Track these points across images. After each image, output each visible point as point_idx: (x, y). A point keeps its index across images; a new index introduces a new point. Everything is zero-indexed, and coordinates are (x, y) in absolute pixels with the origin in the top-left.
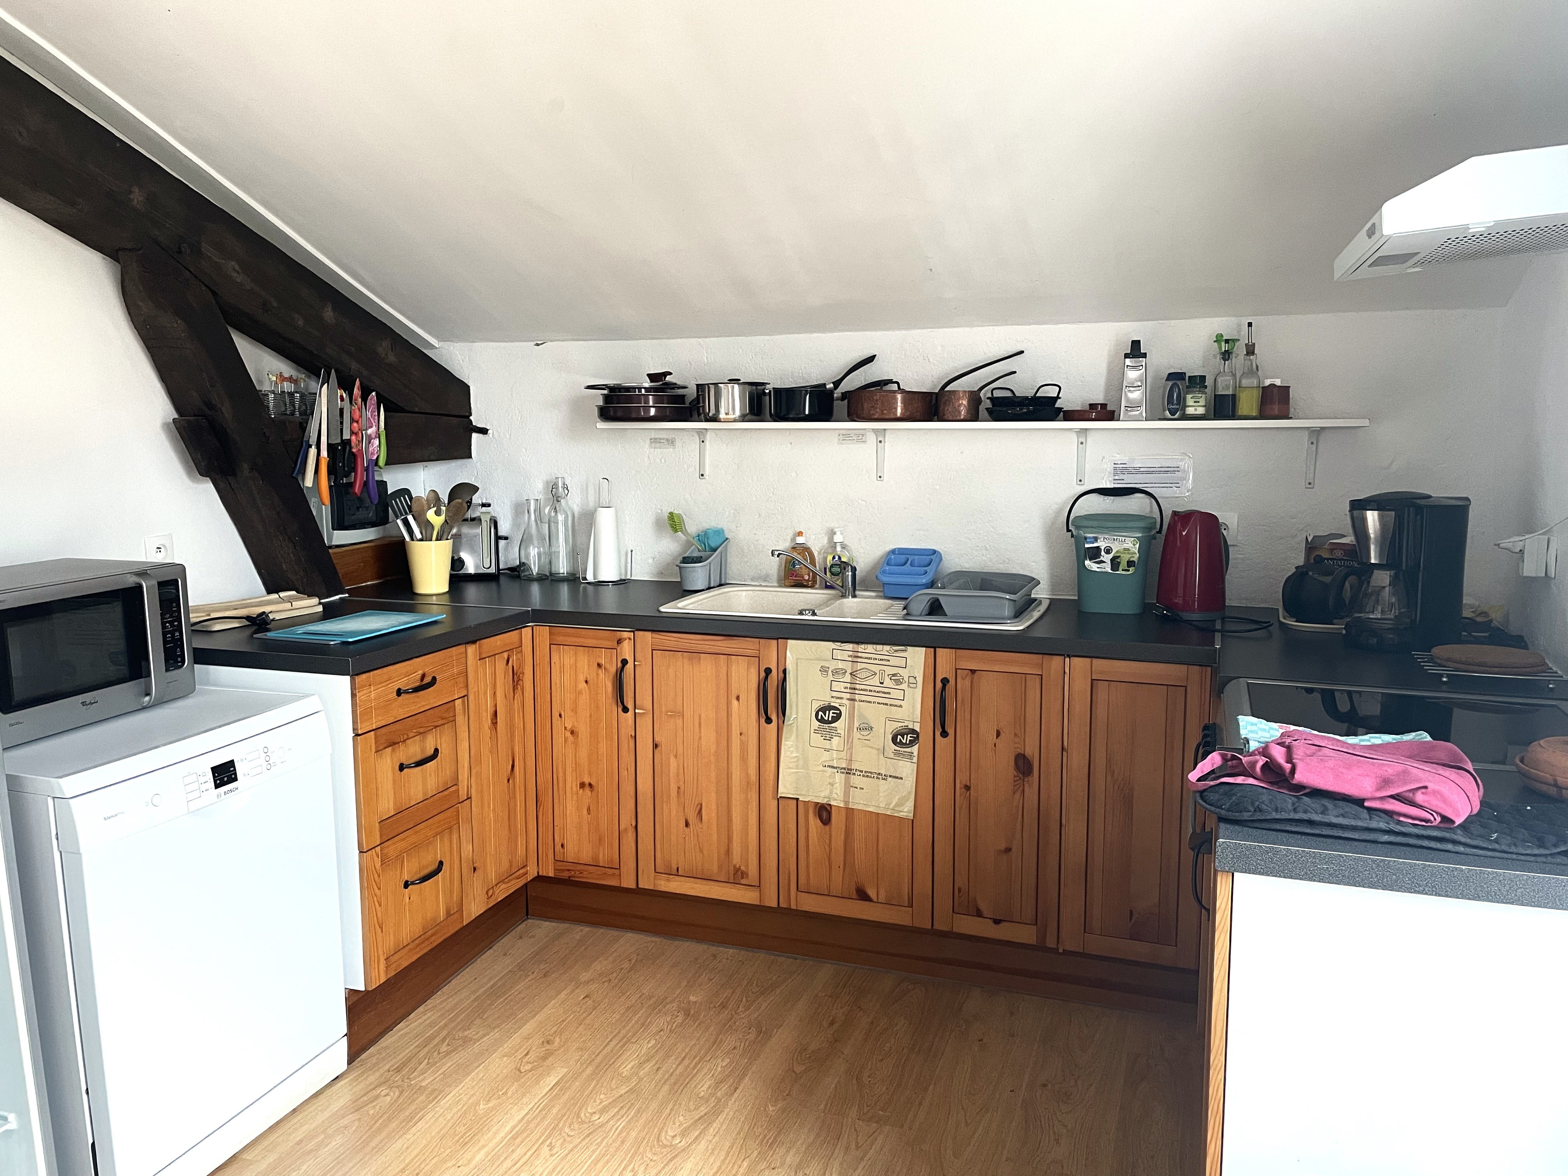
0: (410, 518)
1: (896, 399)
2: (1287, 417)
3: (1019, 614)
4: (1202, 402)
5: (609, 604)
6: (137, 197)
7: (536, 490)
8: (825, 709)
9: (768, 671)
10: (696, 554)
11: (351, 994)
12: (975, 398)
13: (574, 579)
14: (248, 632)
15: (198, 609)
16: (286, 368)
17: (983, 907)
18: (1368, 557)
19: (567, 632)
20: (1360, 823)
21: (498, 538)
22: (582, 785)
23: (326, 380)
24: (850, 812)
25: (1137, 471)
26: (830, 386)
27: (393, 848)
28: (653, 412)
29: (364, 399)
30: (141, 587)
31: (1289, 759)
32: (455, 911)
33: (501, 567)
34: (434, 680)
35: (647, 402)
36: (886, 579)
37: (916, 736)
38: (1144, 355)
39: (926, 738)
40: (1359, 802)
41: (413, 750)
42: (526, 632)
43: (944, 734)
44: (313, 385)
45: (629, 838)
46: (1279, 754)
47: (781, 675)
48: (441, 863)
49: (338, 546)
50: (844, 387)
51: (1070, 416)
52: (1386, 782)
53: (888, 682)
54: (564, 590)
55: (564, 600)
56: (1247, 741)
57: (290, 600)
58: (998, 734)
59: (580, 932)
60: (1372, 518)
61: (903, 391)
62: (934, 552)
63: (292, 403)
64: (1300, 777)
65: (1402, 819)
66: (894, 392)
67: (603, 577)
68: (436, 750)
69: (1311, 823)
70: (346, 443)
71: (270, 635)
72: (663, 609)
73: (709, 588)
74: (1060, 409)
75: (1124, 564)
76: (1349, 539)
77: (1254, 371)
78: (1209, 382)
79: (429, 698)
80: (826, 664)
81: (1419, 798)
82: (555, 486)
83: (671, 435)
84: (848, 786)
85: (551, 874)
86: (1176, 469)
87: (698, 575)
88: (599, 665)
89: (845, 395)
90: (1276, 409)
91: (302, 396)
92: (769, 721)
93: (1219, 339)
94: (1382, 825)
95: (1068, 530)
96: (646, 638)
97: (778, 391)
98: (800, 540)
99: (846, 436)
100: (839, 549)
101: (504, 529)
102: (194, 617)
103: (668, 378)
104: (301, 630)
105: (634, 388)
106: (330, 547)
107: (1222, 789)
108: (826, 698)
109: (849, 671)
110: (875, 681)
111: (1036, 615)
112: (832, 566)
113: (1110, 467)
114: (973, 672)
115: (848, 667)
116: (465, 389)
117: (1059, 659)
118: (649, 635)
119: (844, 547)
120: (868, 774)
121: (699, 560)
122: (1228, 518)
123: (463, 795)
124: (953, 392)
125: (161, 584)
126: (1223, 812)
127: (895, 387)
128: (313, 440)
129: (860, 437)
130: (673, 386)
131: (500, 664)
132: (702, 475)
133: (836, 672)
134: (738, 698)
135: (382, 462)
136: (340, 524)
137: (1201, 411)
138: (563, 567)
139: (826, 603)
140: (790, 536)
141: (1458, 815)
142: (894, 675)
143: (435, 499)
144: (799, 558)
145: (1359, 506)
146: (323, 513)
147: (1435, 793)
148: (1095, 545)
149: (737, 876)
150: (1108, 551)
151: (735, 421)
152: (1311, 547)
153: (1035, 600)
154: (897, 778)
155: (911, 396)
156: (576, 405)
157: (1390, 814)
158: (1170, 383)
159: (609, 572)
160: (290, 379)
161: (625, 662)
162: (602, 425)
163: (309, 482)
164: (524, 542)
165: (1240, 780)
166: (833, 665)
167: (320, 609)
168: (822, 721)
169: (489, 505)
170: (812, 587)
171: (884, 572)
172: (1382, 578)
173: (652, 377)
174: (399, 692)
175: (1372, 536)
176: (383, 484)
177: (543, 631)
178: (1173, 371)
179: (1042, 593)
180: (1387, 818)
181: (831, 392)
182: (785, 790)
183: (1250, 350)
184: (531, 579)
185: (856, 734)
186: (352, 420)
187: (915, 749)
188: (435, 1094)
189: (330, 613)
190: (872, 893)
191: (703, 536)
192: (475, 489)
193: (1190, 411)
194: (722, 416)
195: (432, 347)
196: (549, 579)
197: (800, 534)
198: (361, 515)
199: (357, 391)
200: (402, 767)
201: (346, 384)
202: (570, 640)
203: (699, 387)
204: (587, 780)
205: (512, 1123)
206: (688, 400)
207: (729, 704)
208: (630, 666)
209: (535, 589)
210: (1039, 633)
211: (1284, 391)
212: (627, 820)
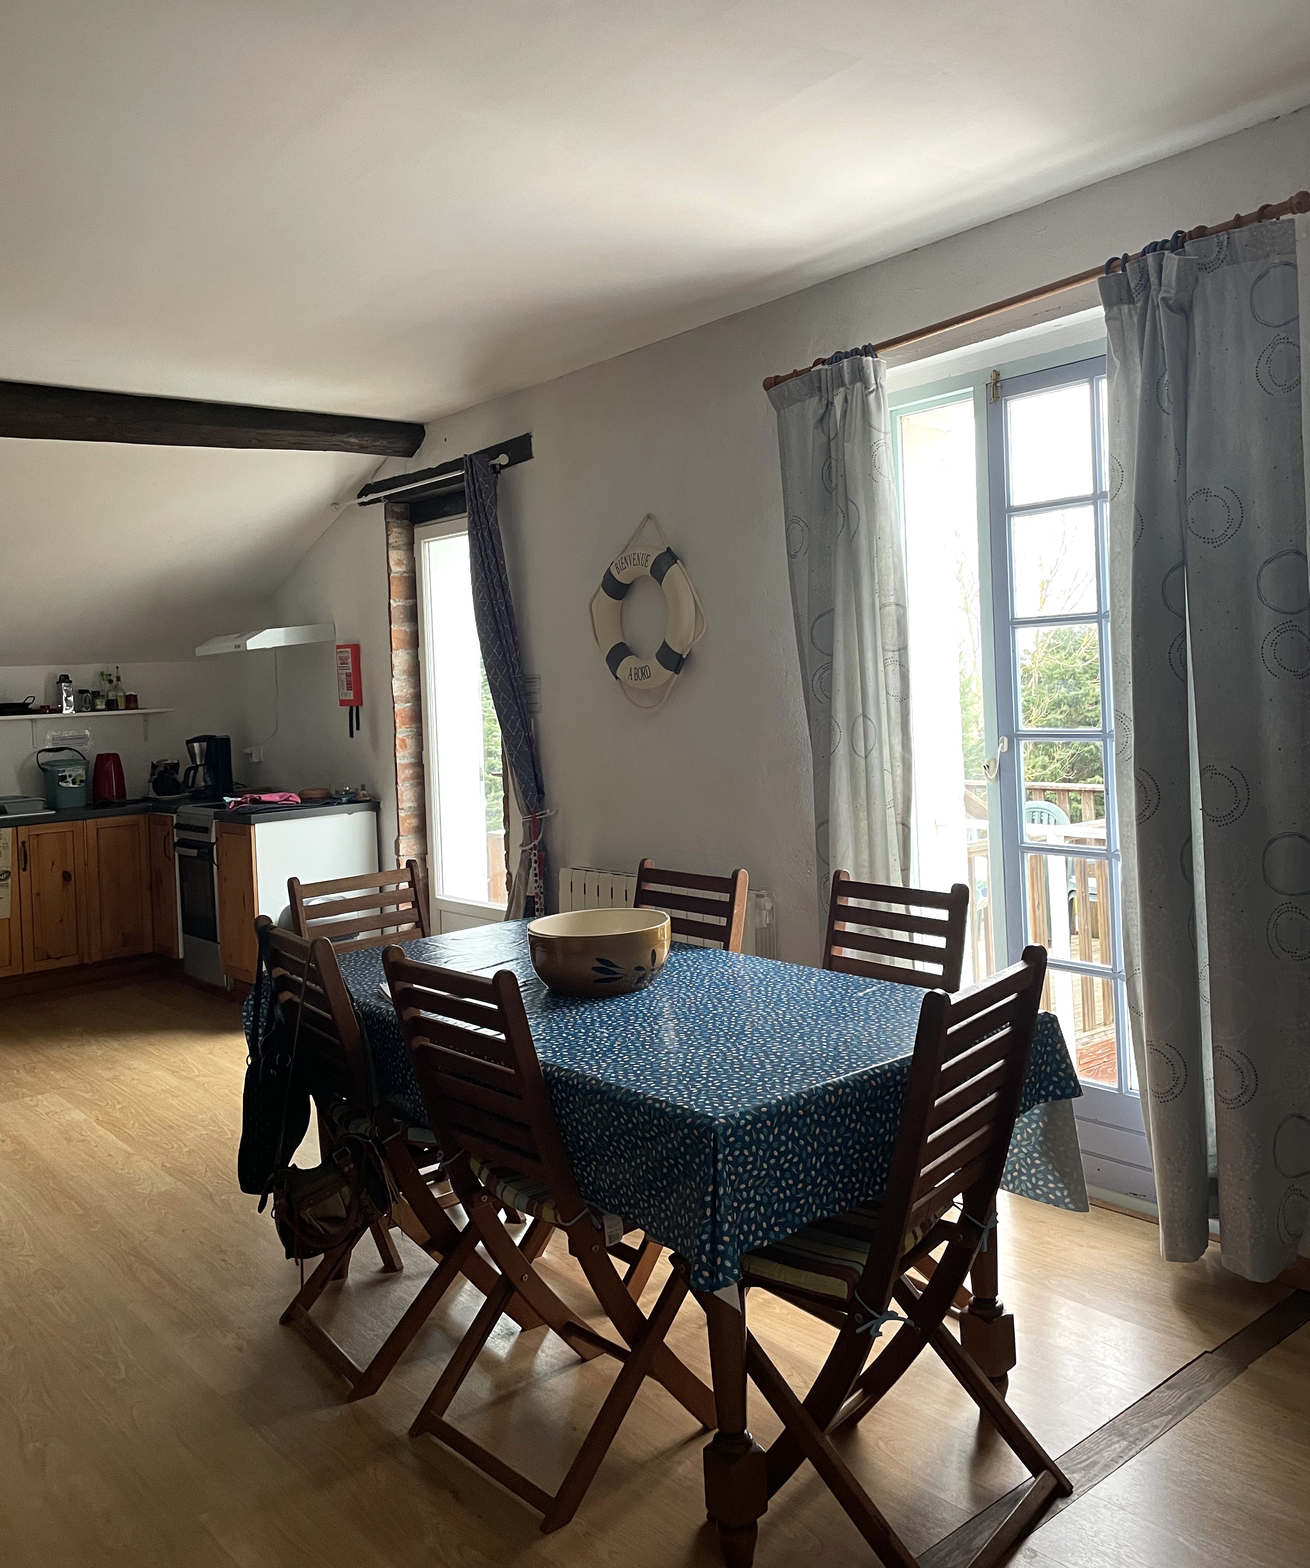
2: (137, 708)
4: (102, 703)
17: (51, 954)
18: (196, 762)
25: (65, 738)
37: (9, 875)
38: (70, 681)
39: (14, 874)
43: (24, 870)
58: (53, 864)
60: (196, 745)
74: (29, 709)
75: (78, 781)
77: (122, 688)
78: (103, 694)
86: (85, 736)
90: (132, 705)
93: (102, 674)
113: (49, 738)
114: (38, 835)
117: (81, 822)
122: (122, 755)
137: (104, 707)
145: (190, 742)
148: (64, 774)
150: (70, 776)
152: (155, 767)
158: (85, 694)
172: (203, 770)
175: (197, 756)
178: (86, 688)
183: (118, 679)
187: (9, 881)
193: (99, 707)
211: (135, 696)
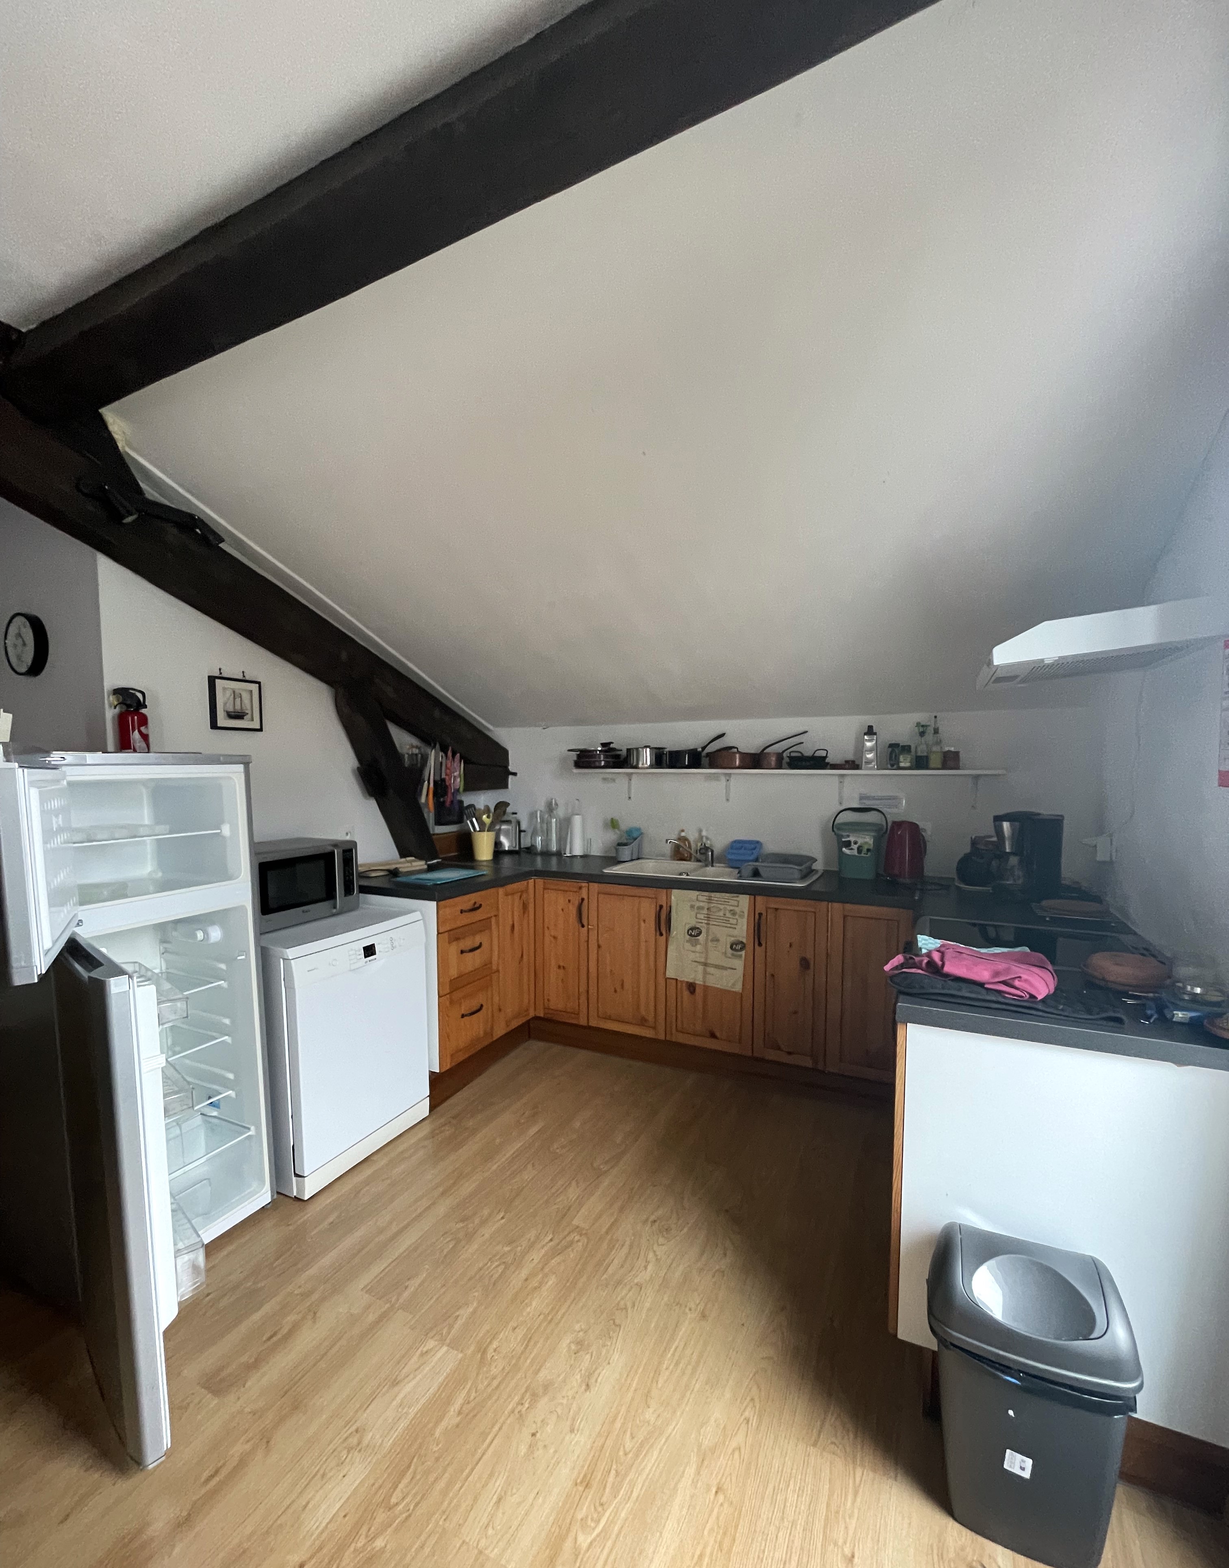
0: (474, 820)
1: (735, 757)
2: (958, 768)
3: (804, 877)
4: (909, 759)
5: (578, 868)
6: (344, 656)
7: (541, 805)
8: (692, 929)
9: (661, 907)
10: (625, 841)
11: (432, 1074)
12: (780, 757)
13: (559, 854)
14: (388, 878)
15: (361, 866)
16: (415, 741)
17: (782, 1047)
18: (1005, 848)
19: (552, 882)
20: (980, 997)
21: (520, 831)
22: (559, 967)
23: (434, 747)
24: (706, 988)
25: (874, 798)
26: (700, 749)
27: (457, 995)
28: (603, 763)
29: (453, 756)
30: (334, 853)
31: (942, 959)
32: (488, 1033)
33: (522, 847)
34: (481, 906)
35: (600, 758)
36: (730, 857)
37: (743, 947)
38: (875, 734)
39: (750, 947)
40: (981, 985)
41: (468, 943)
42: (531, 881)
43: (760, 944)
44: (428, 750)
45: (583, 998)
46: (936, 957)
47: (668, 908)
48: (482, 1006)
49: (438, 834)
50: (709, 749)
51: (834, 767)
52: (997, 974)
53: (728, 915)
54: (554, 860)
55: (554, 864)
56: (921, 949)
57: (411, 862)
58: (791, 945)
59: (556, 1048)
60: (1006, 825)
61: (738, 752)
62: (758, 842)
63: (417, 758)
64: (947, 969)
65: (1007, 995)
66: (735, 753)
67: (575, 854)
68: (481, 943)
69: (952, 996)
70: (443, 780)
71: (399, 879)
72: (605, 871)
73: (632, 860)
74: (828, 763)
75: (865, 850)
76: (995, 839)
77: (939, 743)
78: (913, 749)
79: (478, 915)
80: (694, 903)
81: (1017, 983)
82: (551, 803)
83: (613, 776)
84: (705, 973)
85: (542, 1015)
86: (894, 798)
87: (625, 853)
88: (569, 901)
89: (708, 755)
90: (952, 764)
91: (422, 755)
92: (661, 934)
93: (918, 724)
94: (994, 998)
95: (833, 831)
96: (595, 887)
97: (671, 753)
98: (683, 834)
99: (709, 777)
100: (704, 840)
101: (523, 827)
102: (360, 869)
103: (612, 746)
104: (414, 877)
105: (593, 751)
106: (434, 835)
107: (903, 975)
108: (693, 923)
109: (706, 907)
110: (721, 914)
111: (815, 877)
112: (701, 849)
113: (857, 796)
114: (776, 909)
115: (706, 905)
116: (505, 753)
117: (826, 903)
118: (596, 885)
119: (707, 838)
120: (717, 967)
121: (625, 845)
122: (927, 826)
123: (494, 967)
124: (769, 754)
125: (344, 851)
126: (902, 989)
127: (735, 750)
128: (426, 778)
129: (716, 777)
130: (614, 749)
131: (517, 897)
132: (630, 798)
133: (699, 908)
134: (644, 921)
135: (461, 789)
136: (438, 822)
137: (908, 765)
138: (554, 848)
139: (695, 870)
140: (676, 833)
141: (1040, 994)
142: (731, 910)
143: (487, 810)
144: (682, 844)
145: (998, 819)
146: (430, 816)
147: (1026, 981)
148: (848, 839)
149: (643, 1022)
150: (856, 843)
151: (647, 768)
152: (974, 843)
153: (814, 870)
154: (732, 969)
155: (744, 755)
156: (563, 760)
157: (999, 992)
158: (890, 749)
159: (578, 851)
160: (417, 747)
161: (583, 900)
162: (576, 771)
163: (423, 800)
164: (534, 834)
165: (913, 970)
166: (698, 904)
167: (426, 867)
168: (691, 935)
169: (516, 813)
170: (690, 860)
171: (729, 853)
172: (1014, 860)
173: (603, 745)
174: (462, 912)
175: (1006, 836)
176: (461, 802)
177: (540, 882)
178: (893, 742)
179: (819, 866)
180: (997, 994)
181: (700, 753)
182: (670, 973)
183: (936, 731)
184: (536, 854)
185: (710, 944)
186: (447, 768)
187: (743, 953)
188: (474, 1132)
189: (431, 869)
190: (718, 1034)
191: (629, 832)
192: (507, 804)
193: (902, 765)
194: (640, 765)
195: (488, 729)
196: (546, 854)
197: (683, 831)
198: (451, 818)
199: (450, 753)
200: (462, 952)
201: (444, 749)
202: (552, 887)
203: (629, 750)
204: (562, 964)
205: (512, 1152)
206: (622, 758)
207: (639, 925)
208: (586, 902)
209: (539, 859)
210: (817, 887)
211: (956, 754)
212: (583, 989)
